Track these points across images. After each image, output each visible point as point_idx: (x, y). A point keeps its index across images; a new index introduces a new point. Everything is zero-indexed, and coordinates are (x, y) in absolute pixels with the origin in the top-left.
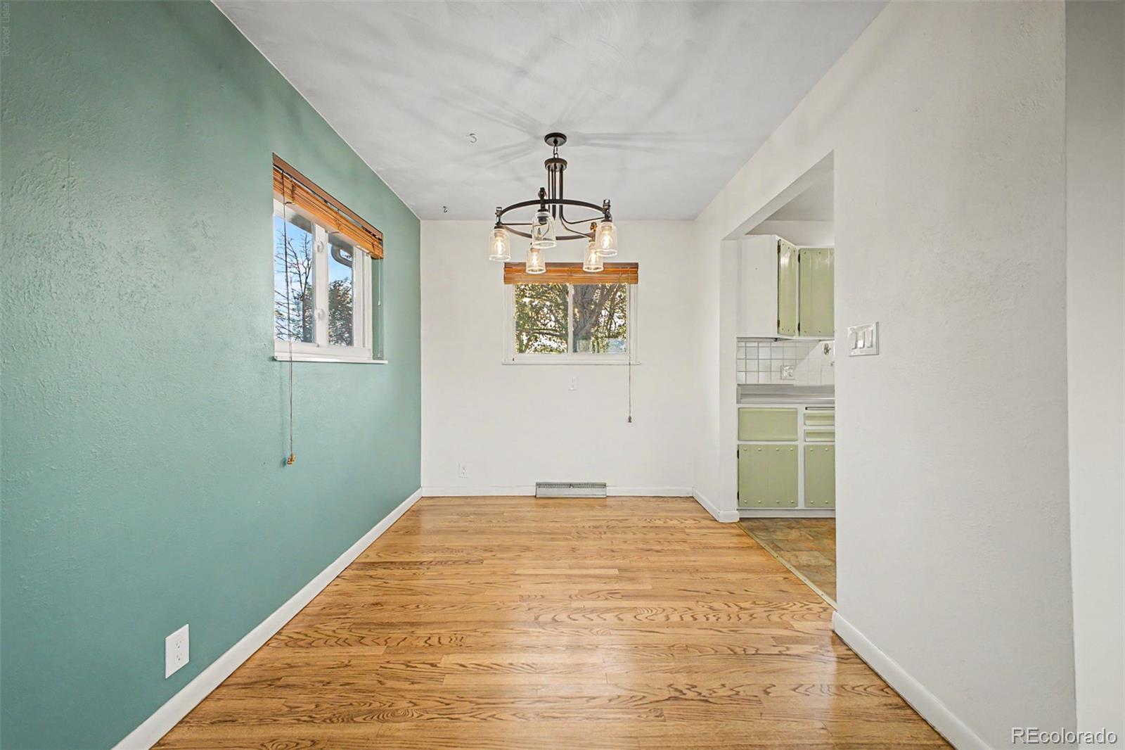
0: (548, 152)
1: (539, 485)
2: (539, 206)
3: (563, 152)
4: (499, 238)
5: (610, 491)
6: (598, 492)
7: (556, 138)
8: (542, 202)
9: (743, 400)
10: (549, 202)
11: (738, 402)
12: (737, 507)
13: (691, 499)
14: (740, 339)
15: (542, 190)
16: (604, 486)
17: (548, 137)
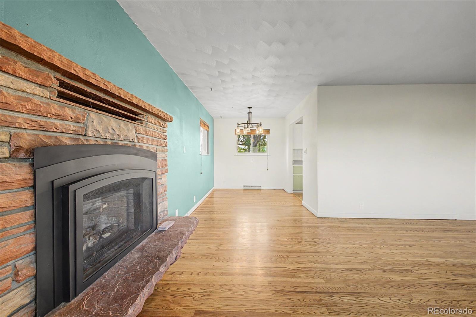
0: (248, 110)
1: (244, 186)
2: (247, 124)
3: (252, 110)
4: (238, 129)
5: (262, 188)
6: (259, 188)
7: (250, 108)
8: (248, 123)
9: (294, 164)
10: (249, 123)
11: (293, 165)
12: (292, 190)
13: (284, 190)
14: (294, 149)
15: (248, 121)
16: (261, 186)
17: (248, 108)
